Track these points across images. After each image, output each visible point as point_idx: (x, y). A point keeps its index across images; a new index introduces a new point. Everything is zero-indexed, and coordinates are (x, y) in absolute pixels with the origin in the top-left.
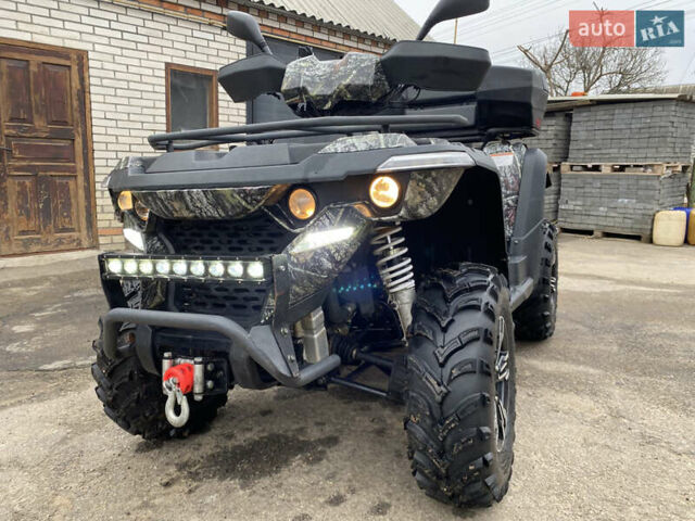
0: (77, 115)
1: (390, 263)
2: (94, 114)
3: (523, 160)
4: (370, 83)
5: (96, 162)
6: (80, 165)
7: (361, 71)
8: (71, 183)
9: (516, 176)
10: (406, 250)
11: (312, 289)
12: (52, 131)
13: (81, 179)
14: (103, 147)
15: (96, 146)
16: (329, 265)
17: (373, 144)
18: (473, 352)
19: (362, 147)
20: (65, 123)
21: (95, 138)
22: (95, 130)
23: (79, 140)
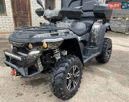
0: (28, 9)
1: (56, 54)
2: (31, 9)
3: (101, 26)
4: (57, 16)
5: (32, 18)
6: (29, 19)
7: (56, 13)
8: (28, 22)
9: (99, 30)
10: (59, 51)
11: (33, 61)
12: (24, 13)
13: (29, 21)
14: (33, 15)
15: (32, 15)
16: (36, 57)
17: (42, 36)
18: (61, 75)
19: (40, 37)
20: (26, 11)
21: (32, 14)
22: (32, 12)
23: (29, 14)
